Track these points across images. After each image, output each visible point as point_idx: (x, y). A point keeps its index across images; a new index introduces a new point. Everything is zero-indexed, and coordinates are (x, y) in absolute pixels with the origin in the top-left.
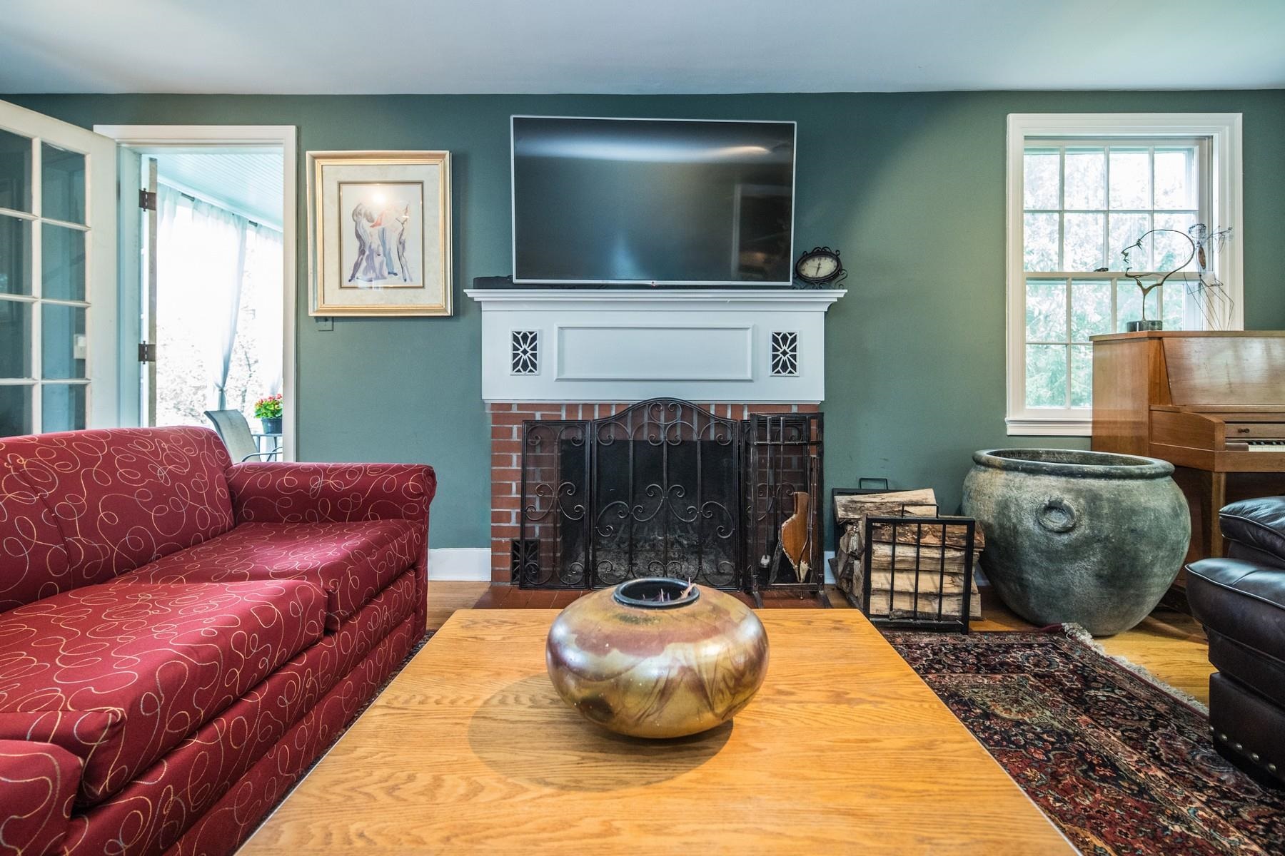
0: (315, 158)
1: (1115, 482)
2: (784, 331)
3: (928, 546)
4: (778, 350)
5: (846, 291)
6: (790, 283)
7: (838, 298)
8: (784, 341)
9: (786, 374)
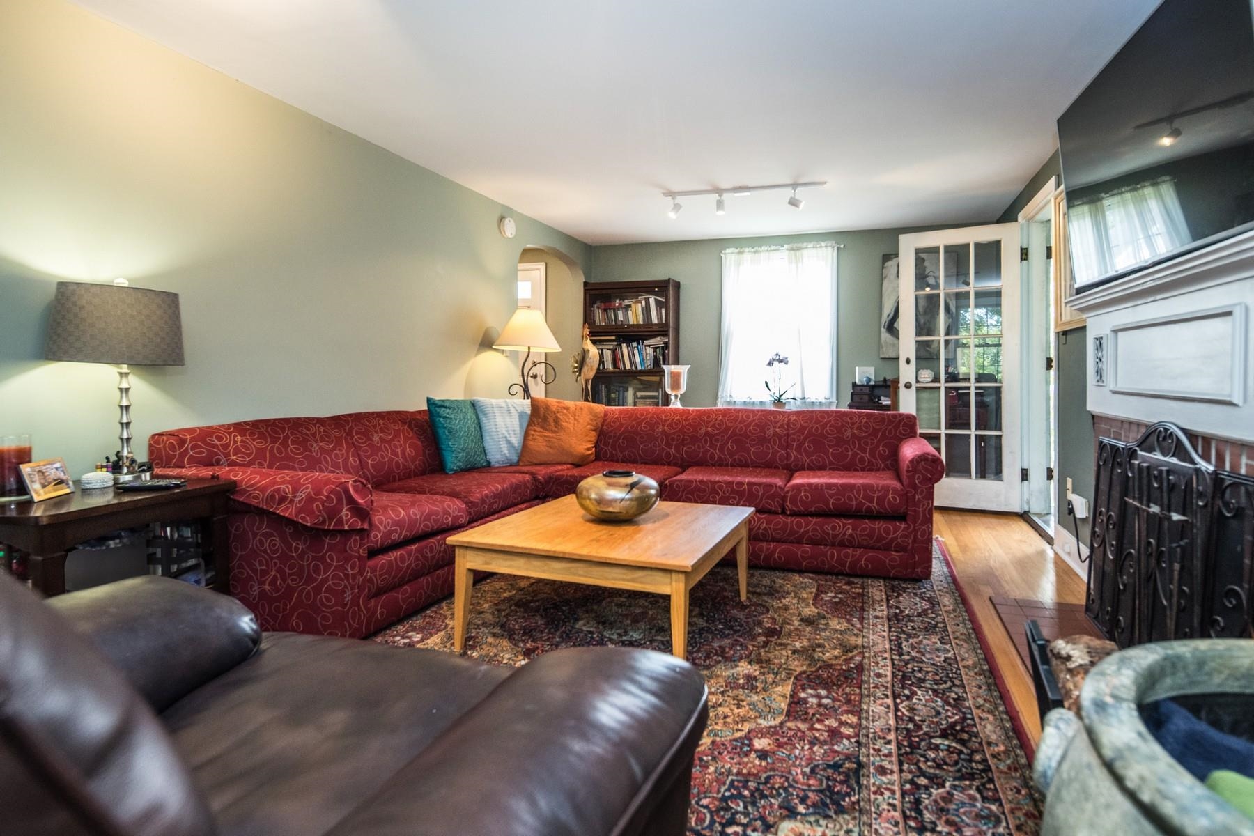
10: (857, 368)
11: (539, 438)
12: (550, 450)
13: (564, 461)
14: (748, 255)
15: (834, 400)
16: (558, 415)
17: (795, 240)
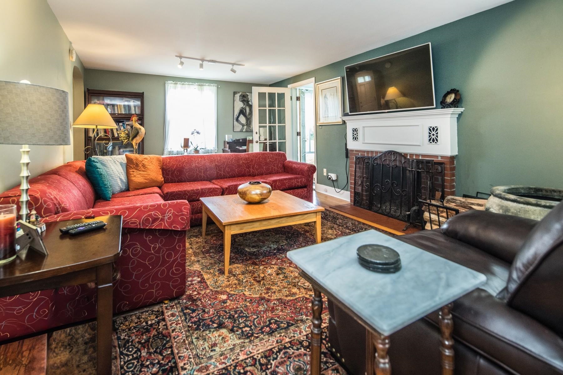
0: (317, 84)
1: (522, 205)
2: (433, 126)
3: (443, 217)
4: (431, 134)
5: (464, 109)
6: (435, 106)
7: (461, 112)
8: (433, 130)
9: (434, 143)
10: (226, 136)
11: (138, 175)
12: (146, 181)
13: (153, 185)
14: (179, 85)
15: (216, 148)
16: (143, 162)
17: (201, 82)
